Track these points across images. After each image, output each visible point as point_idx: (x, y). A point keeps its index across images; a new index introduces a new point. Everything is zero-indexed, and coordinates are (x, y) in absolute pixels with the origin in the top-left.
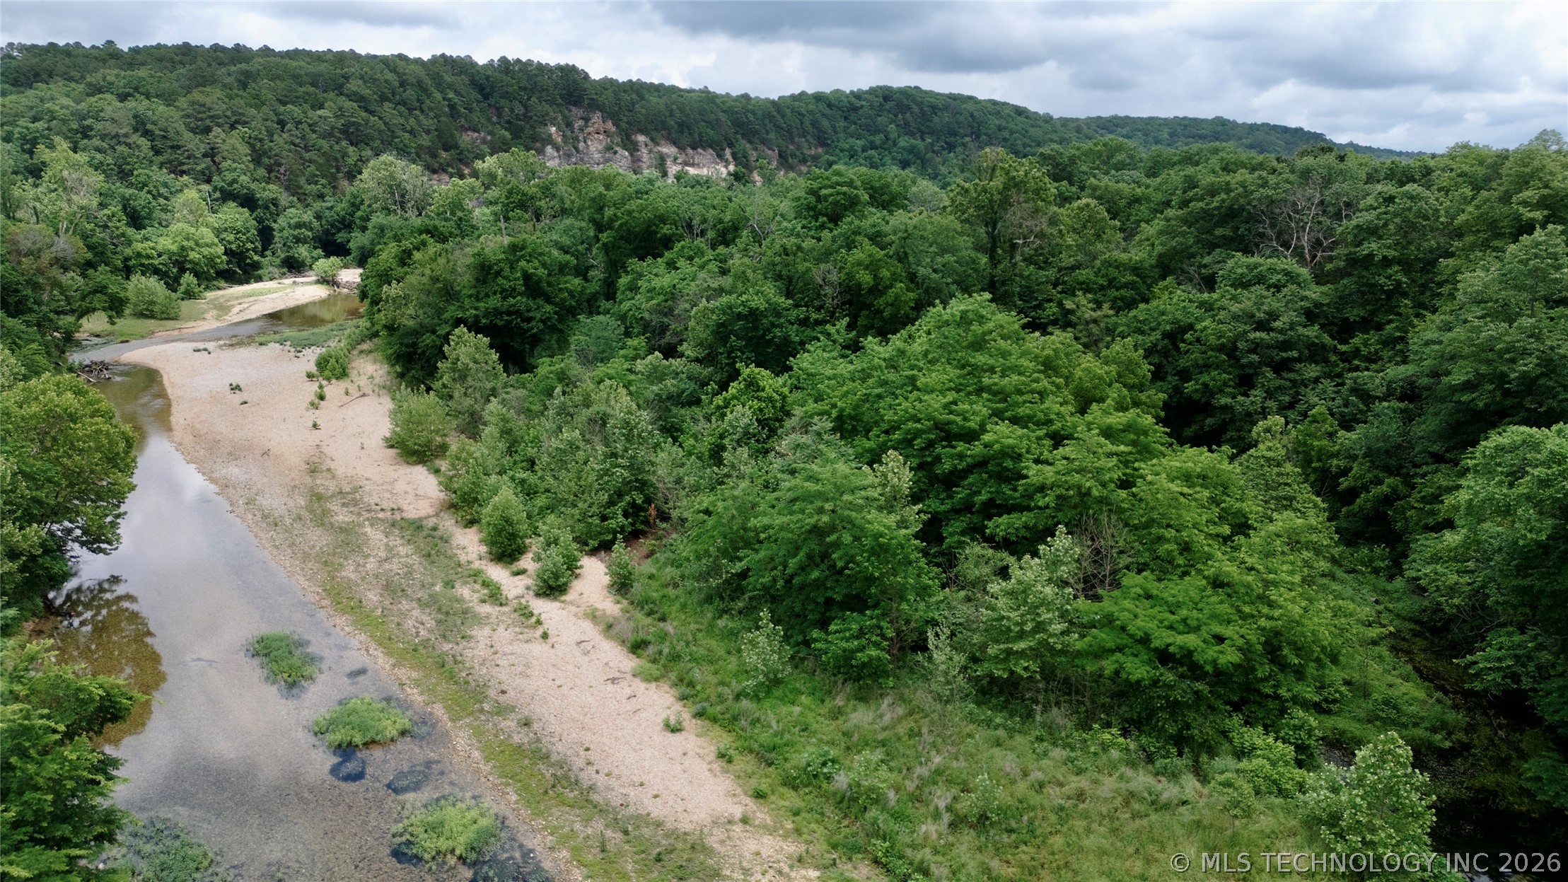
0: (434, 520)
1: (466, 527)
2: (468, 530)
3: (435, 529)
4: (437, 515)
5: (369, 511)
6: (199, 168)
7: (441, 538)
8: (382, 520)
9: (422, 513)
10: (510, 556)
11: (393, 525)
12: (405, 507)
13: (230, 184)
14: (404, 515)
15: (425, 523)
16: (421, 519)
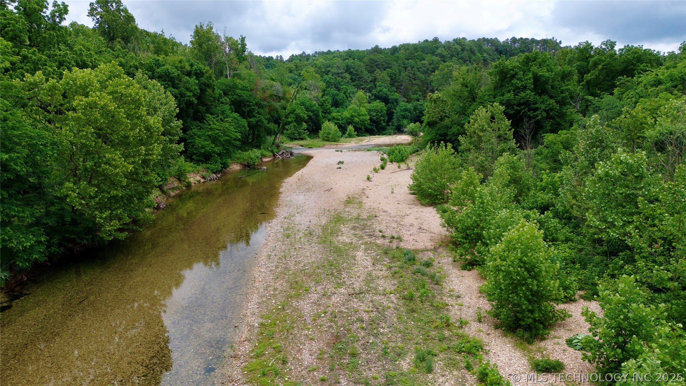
0: (431, 254)
1: (464, 268)
2: (466, 273)
3: (428, 265)
4: (435, 249)
5: (370, 236)
6: (368, 87)
7: (432, 277)
8: (378, 246)
9: (420, 246)
10: (528, 328)
11: (386, 253)
12: (405, 238)
13: (379, 92)
14: (402, 244)
15: (419, 256)
16: (417, 251)
